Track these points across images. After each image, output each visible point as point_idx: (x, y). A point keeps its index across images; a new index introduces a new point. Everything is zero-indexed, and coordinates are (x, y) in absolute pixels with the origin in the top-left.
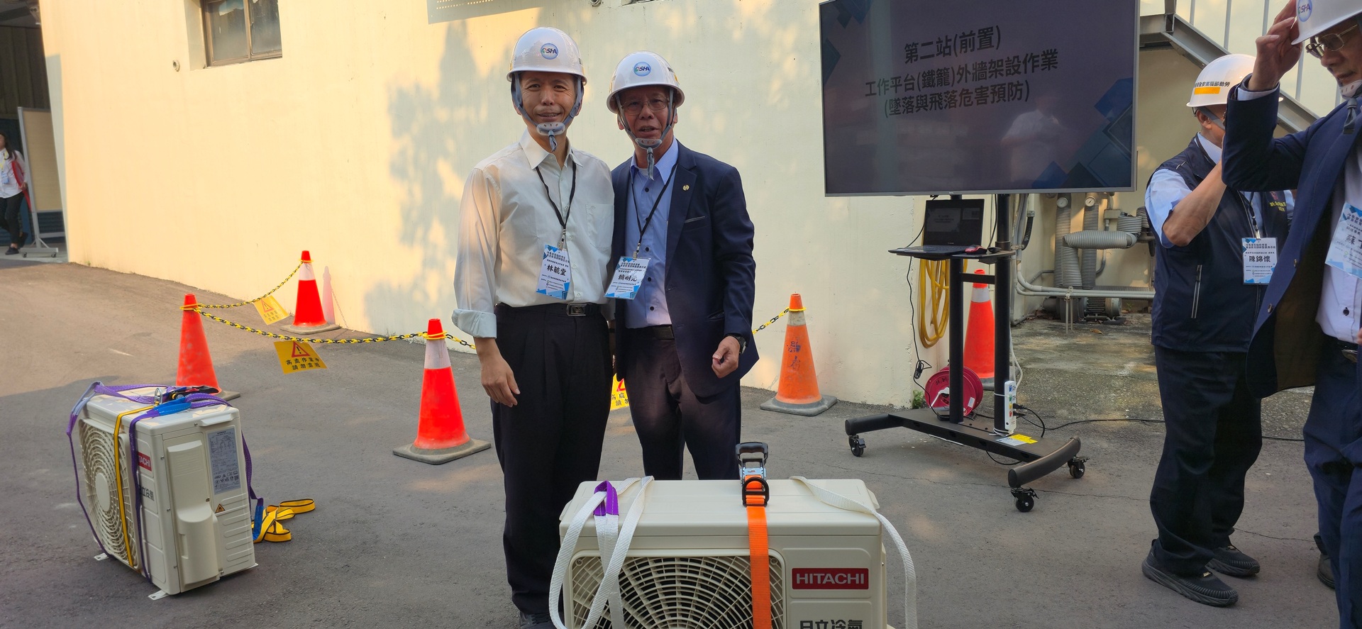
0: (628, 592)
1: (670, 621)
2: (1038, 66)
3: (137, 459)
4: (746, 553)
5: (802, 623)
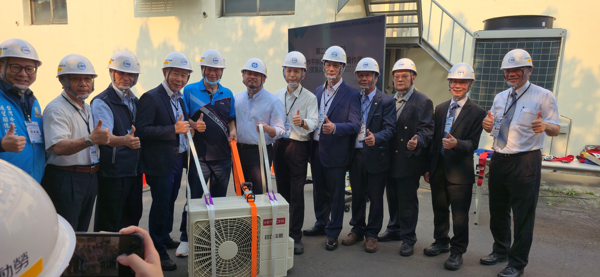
4: (250, 216)
5: (266, 236)
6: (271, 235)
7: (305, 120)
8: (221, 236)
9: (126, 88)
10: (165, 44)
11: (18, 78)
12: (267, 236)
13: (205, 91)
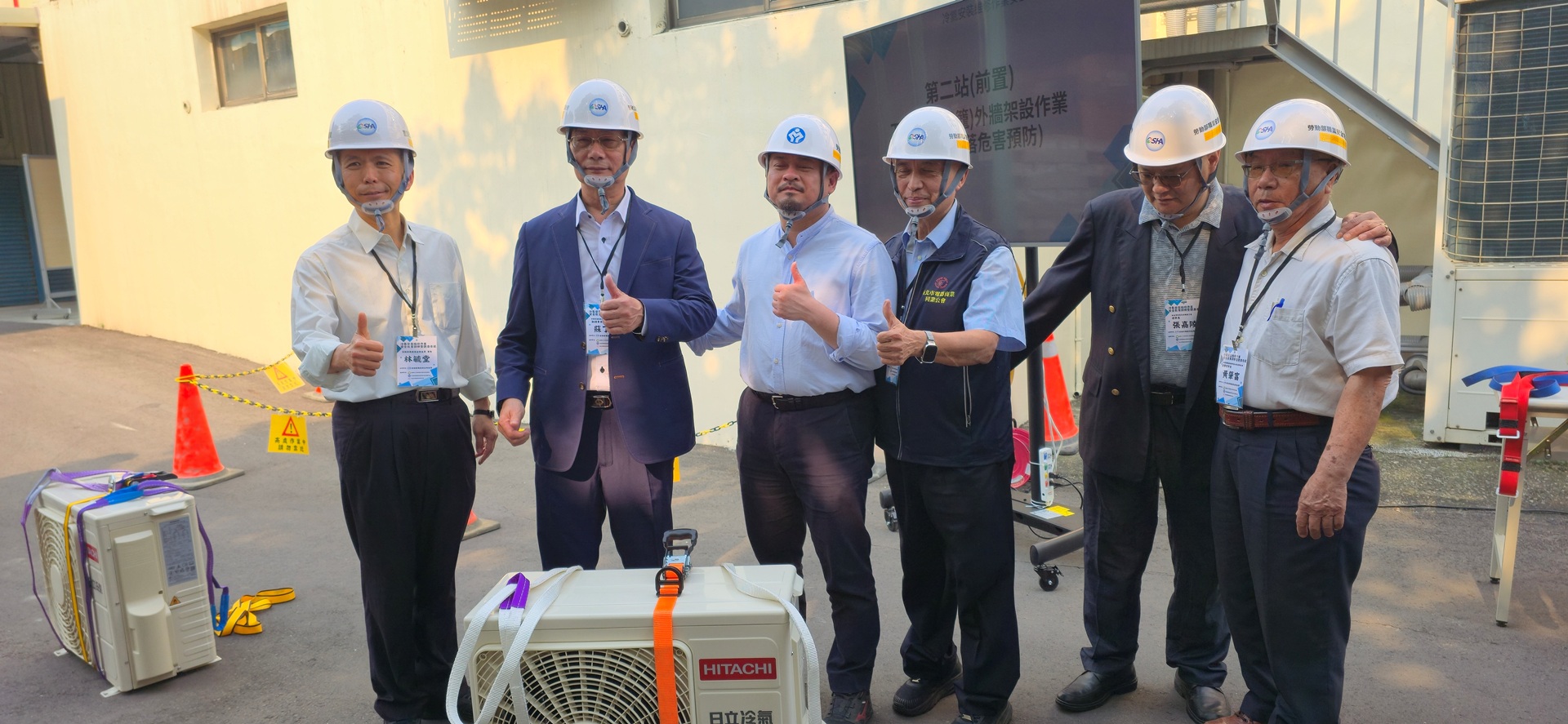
0: (532, 686)
1: (576, 715)
2: (1049, 109)
3: (85, 551)
4: (650, 644)
5: (712, 714)
6: (732, 713)
8: (560, 703)
12: (718, 716)
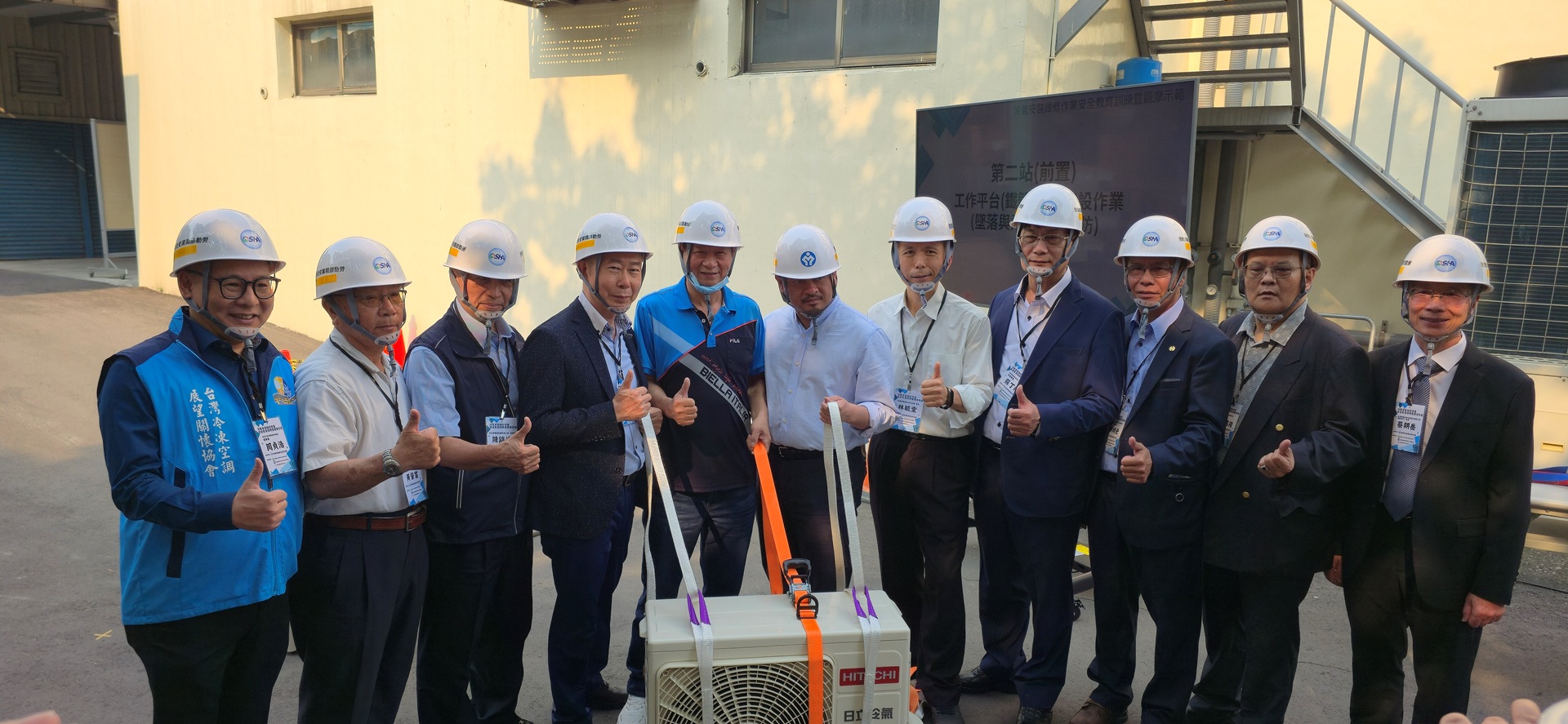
2: (1106, 205)
4: (805, 659)
5: (846, 712)
6: (861, 711)
7: (958, 388)
8: (729, 708)
9: (494, 315)
10: (601, 150)
11: (238, 311)
12: (851, 714)
13: (691, 311)
